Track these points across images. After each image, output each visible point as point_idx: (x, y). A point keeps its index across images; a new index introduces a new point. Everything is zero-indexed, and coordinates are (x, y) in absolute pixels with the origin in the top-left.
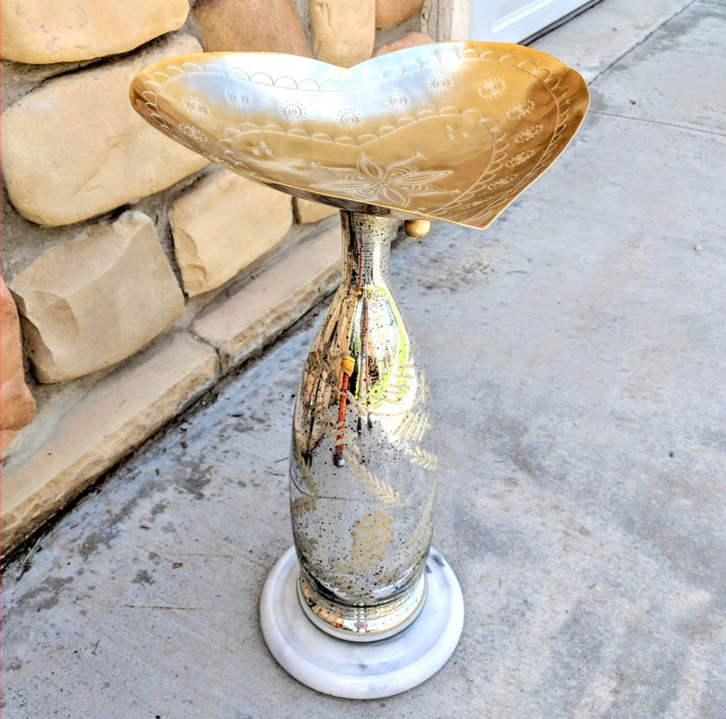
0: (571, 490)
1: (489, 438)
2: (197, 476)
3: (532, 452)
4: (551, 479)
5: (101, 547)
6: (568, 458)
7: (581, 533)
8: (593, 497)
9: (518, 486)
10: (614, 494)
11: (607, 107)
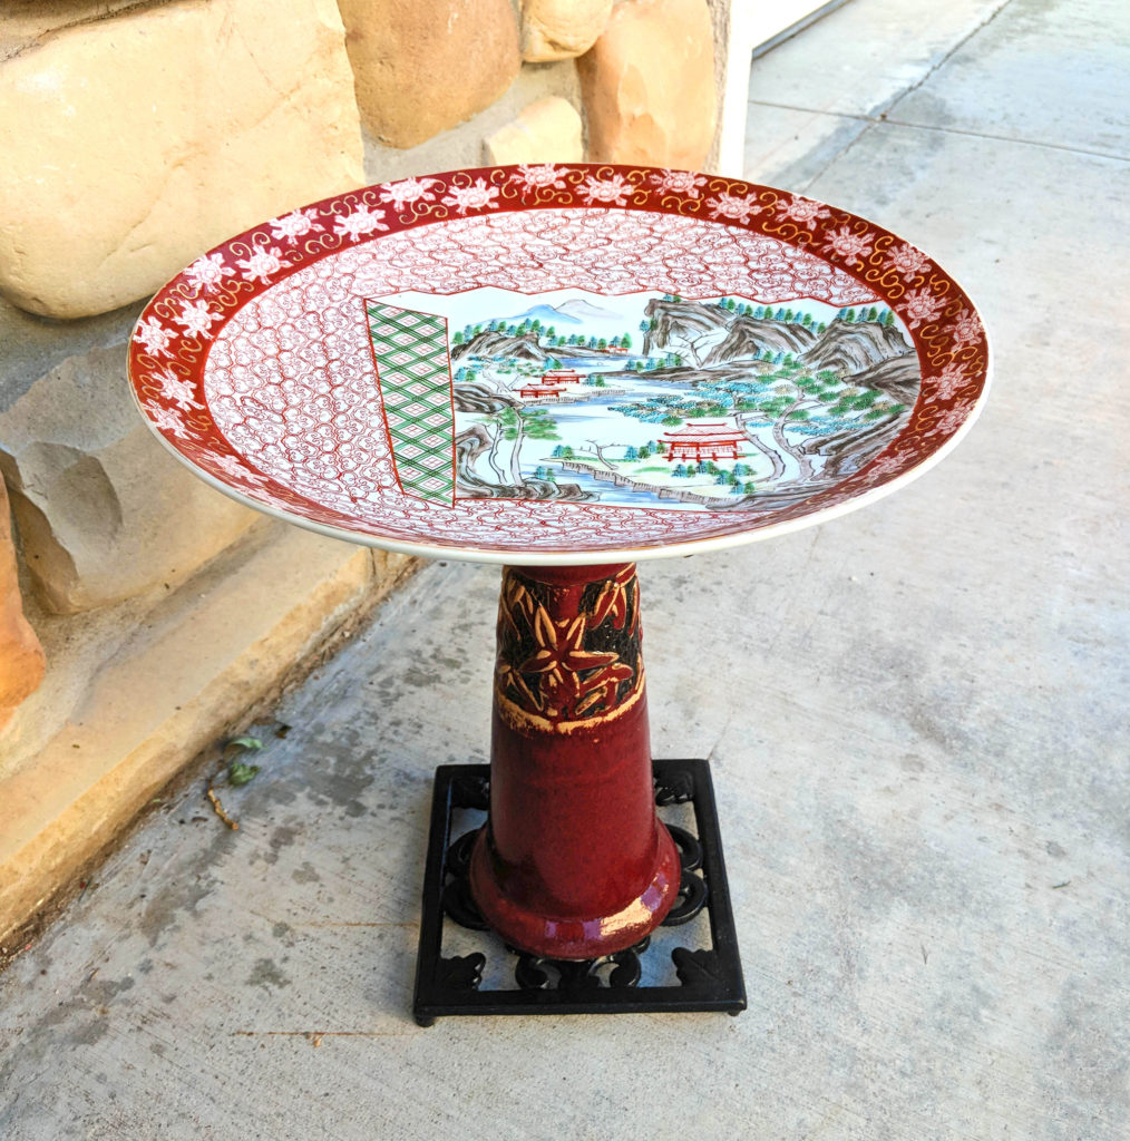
0: (1019, 774)
1: (861, 682)
2: (348, 772)
3: (940, 705)
4: (981, 755)
5: (181, 914)
6: (1003, 716)
7: (1049, 853)
8: (1058, 786)
9: (926, 770)
10: (1094, 779)
11: (955, 120)
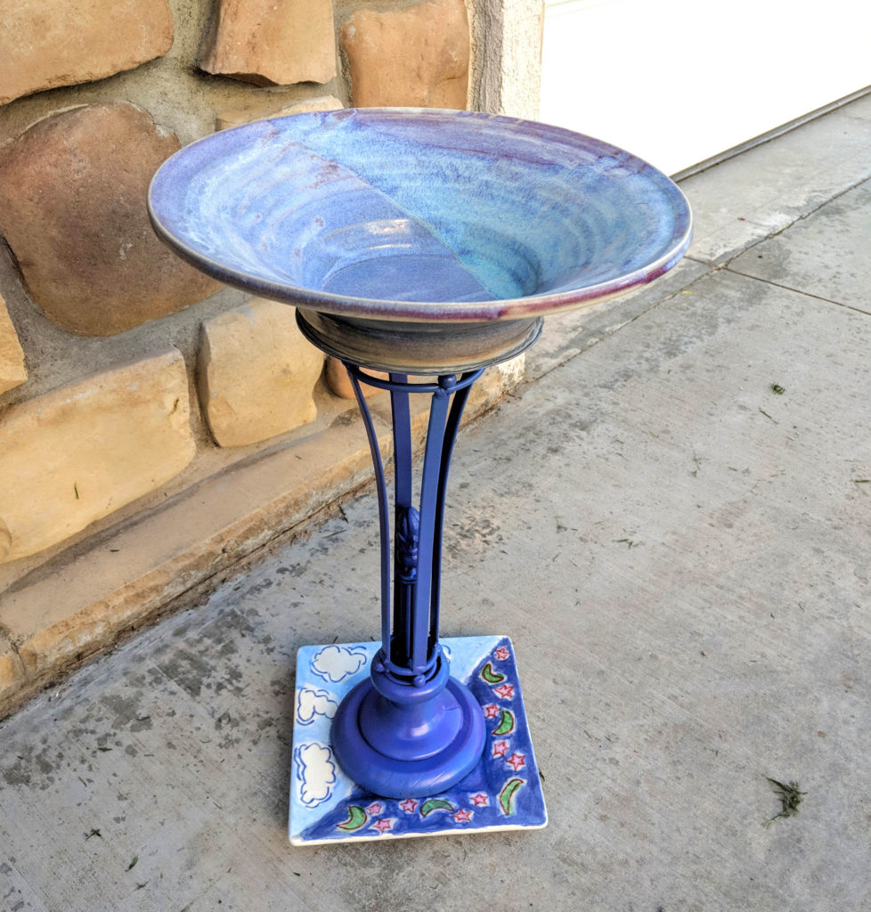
11: (786, 275)
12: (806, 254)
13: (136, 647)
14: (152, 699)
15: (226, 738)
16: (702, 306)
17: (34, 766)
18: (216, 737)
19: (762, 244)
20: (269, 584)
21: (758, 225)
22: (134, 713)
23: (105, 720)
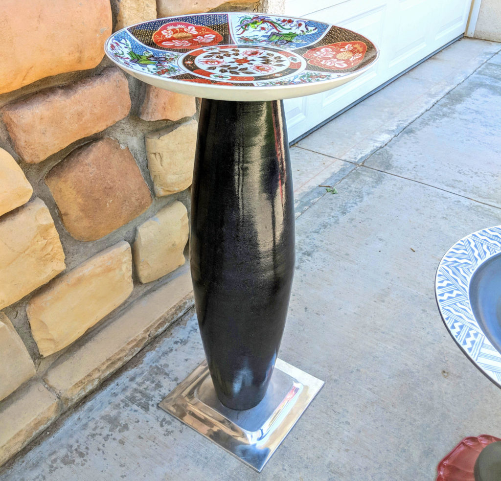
11: (392, 167)
12: (400, 156)
13: (112, 389)
14: (125, 415)
15: (167, 431)
16: (355, 186)
17: (75, 454)
18: (161, 431)
19: (378, 151)
20: (171, 350)
21: (376, 141)
22: (119, 423)
23: (105, 428)
